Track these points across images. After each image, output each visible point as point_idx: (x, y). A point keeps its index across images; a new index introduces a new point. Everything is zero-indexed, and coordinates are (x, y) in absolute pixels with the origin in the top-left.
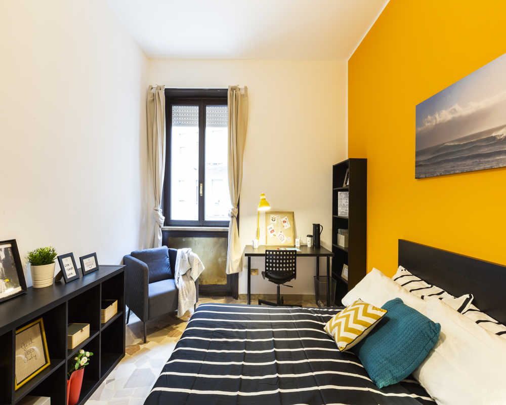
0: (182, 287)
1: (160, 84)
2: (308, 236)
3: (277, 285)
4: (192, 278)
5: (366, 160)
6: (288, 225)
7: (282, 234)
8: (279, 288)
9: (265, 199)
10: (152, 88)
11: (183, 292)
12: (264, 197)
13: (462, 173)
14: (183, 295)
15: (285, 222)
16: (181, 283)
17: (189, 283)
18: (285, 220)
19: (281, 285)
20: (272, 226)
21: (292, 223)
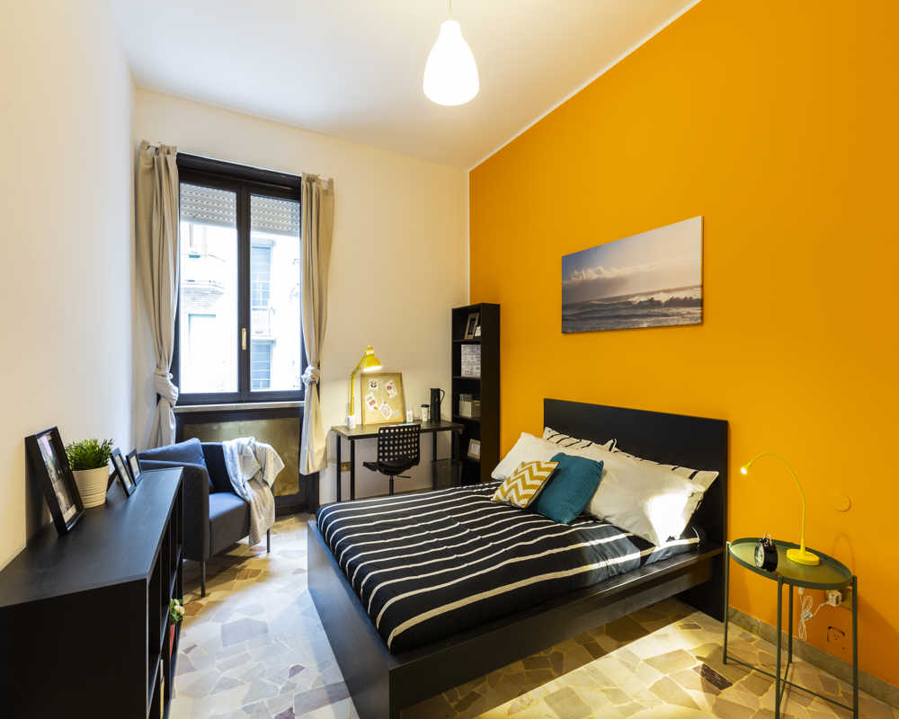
0: (254, 498)
1: (168, 143)
2: (423, 406)
3: (388, 478)
4: (266, 483)
5: (499, 306)
6: (394, 393)
7: (386, 405)
8: (392, 482)
9: (373, 355)
10: (149, 147)
11: (257, 507)
12: (372, 352)
13: (607, 330)
14: (258, 510)
15: (389, 388)
16: (251, 493)
17: (264, 491)
18: (388, 384)
19: (395, 477)
20: (371, 394)
21: (400, 389)
